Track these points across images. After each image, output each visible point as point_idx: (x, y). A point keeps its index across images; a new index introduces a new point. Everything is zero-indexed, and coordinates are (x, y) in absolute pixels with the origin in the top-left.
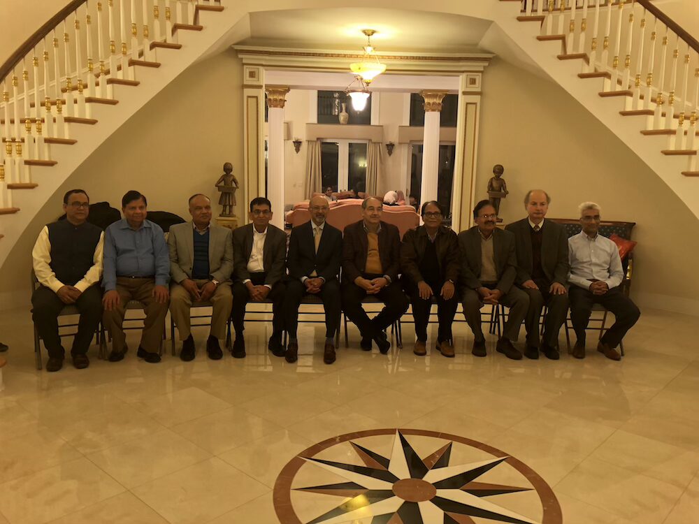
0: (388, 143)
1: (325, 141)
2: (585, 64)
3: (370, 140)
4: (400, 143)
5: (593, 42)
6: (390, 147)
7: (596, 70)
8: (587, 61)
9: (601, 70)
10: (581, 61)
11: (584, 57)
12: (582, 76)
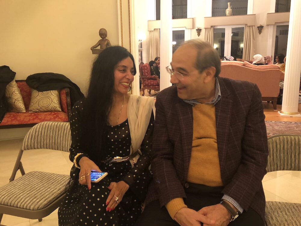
0: (259, 26)
1: (216, 28)
3: (246, 25)
4: (268, 25)
6: (260, 28)
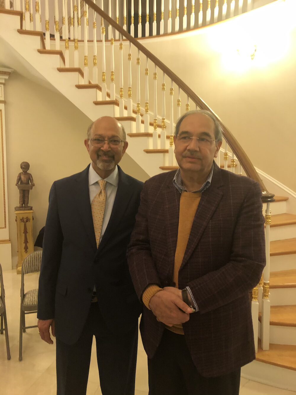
2: (80, 76)
5: (85, 59)
7: (90, 82)
8: (82, 74)
9: (93, 83)
10: (77, 74)
11: (79, 71)
12: (79, 87)
